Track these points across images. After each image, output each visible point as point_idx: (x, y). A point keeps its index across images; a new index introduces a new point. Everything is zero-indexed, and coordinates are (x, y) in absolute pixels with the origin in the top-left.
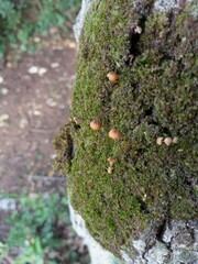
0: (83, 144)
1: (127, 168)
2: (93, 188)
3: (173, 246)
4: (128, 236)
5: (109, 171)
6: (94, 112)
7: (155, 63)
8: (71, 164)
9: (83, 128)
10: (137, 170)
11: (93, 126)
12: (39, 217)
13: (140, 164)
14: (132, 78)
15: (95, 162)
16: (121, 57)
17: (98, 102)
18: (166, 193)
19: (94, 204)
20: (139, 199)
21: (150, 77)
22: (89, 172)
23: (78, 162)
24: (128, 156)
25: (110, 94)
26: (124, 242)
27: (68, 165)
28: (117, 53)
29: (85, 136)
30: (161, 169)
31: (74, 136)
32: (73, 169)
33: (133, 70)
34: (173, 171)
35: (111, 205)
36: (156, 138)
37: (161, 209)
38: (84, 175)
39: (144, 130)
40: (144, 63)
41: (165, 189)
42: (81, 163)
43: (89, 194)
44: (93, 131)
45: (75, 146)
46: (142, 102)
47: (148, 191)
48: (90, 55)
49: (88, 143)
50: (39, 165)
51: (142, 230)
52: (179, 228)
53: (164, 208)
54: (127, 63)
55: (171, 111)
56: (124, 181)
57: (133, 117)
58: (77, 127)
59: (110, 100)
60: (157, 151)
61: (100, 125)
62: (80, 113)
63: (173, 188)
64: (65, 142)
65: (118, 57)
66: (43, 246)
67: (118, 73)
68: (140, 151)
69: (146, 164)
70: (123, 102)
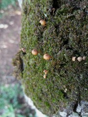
0: (28, 63)
1: (55, 75)
2: (36, 86)
3: (82, 114)
4: (57, 110)
5: (45, 77)
6: (33, 44)
7: (69, 12)
8: (23, 74)
9: (28, 54)
10: (61, 76)
11: (34, 53)
12: (11, 95)
13: (62, 73)
14: (55, 23)
15: (36, 72)
16: (48, 10)
17: (35, 38)
18: (78, 88)
19: (37, 95)
20: (62, 91)
21: (67, 21)
22: (33, 78)
23: (27, 72)
24: (55, 68)
25: (42, 33)
26: (55, 112)
27: (21, 74)
28: (45, 8)
29: (29, 58)
30: (74, 75)
31: (23, 58)
32: (24, 76)
33: (56, 18)
34: (81, 75)
35: (47, 95)
36: (71, 57)
37: (75, 96)
38: (30, 79)
39: (64, 53)
40: (62, 13)
41: (77, 86)
42: (28, 73)
43: (34, 90)
44: (34, 56)
45: (24, 64)
46: (62, 36)
47: (67, 87)
48: (28, 12)
49: (31, 62)
50: (8, 71)
51: (65, 107)
52: (86, 105)
53: (77, 96)
54: (51, 13)
55: (80, 41)
56: (53, 82)
57: (57, 46)
58: (24, 54)
59: (42, 37)
60: (72, 65)
61: (38, 52)
62: (25, 45)
63: (82, 84)
64: (18, 62)
65: (45, 10)
66: (14, 108)
67: (46, 20)
68: (62, 65)
69: (66, 72)
70: (50, 37)
